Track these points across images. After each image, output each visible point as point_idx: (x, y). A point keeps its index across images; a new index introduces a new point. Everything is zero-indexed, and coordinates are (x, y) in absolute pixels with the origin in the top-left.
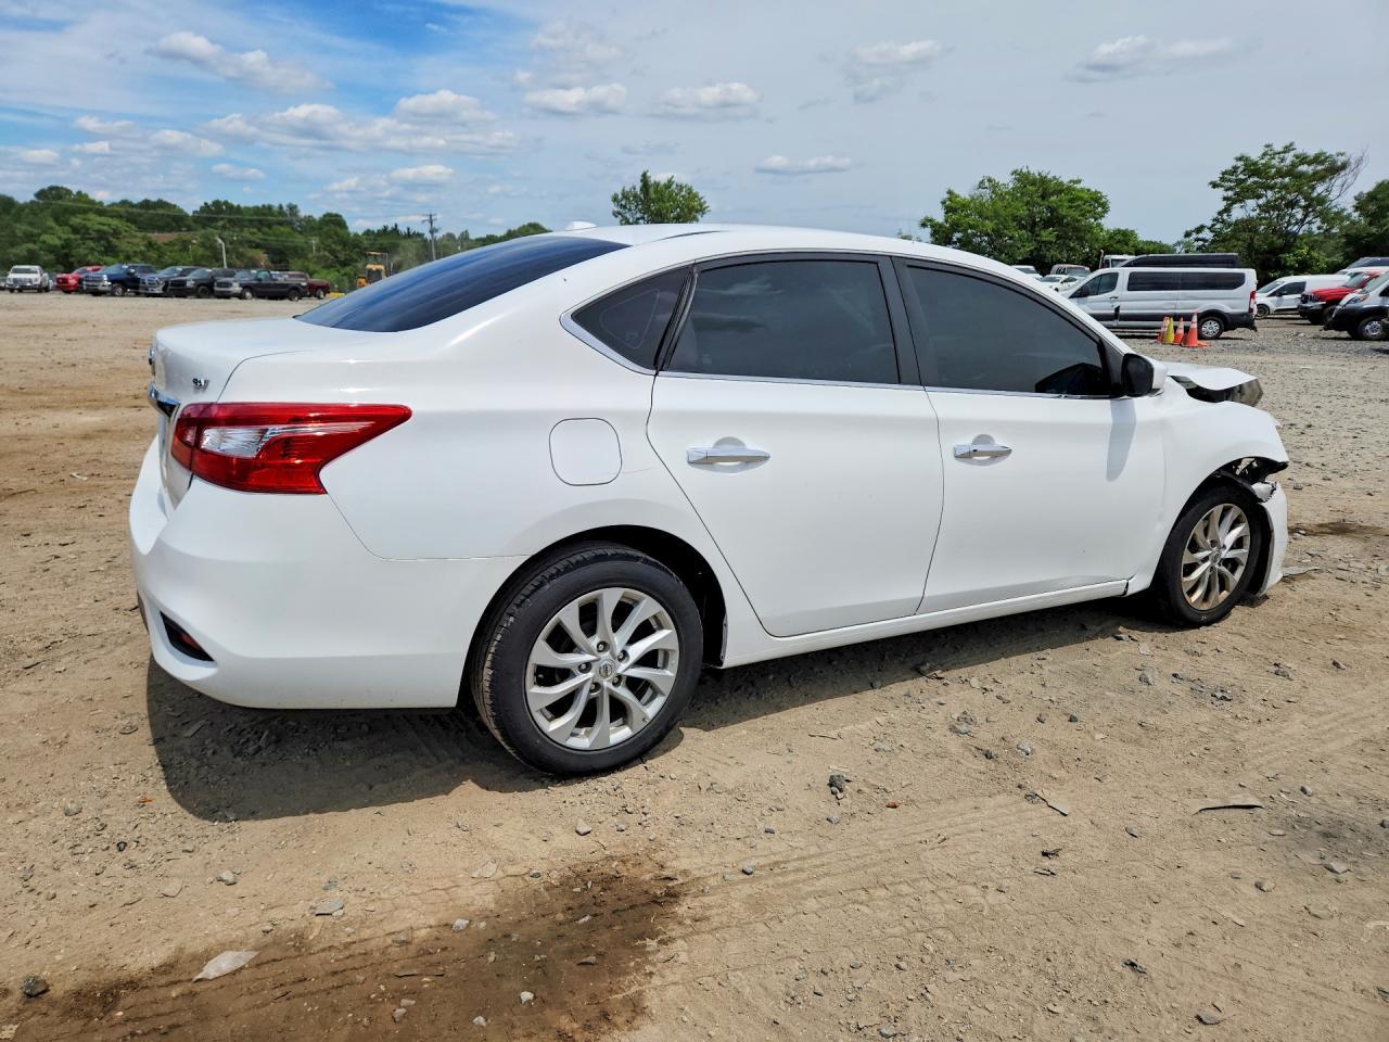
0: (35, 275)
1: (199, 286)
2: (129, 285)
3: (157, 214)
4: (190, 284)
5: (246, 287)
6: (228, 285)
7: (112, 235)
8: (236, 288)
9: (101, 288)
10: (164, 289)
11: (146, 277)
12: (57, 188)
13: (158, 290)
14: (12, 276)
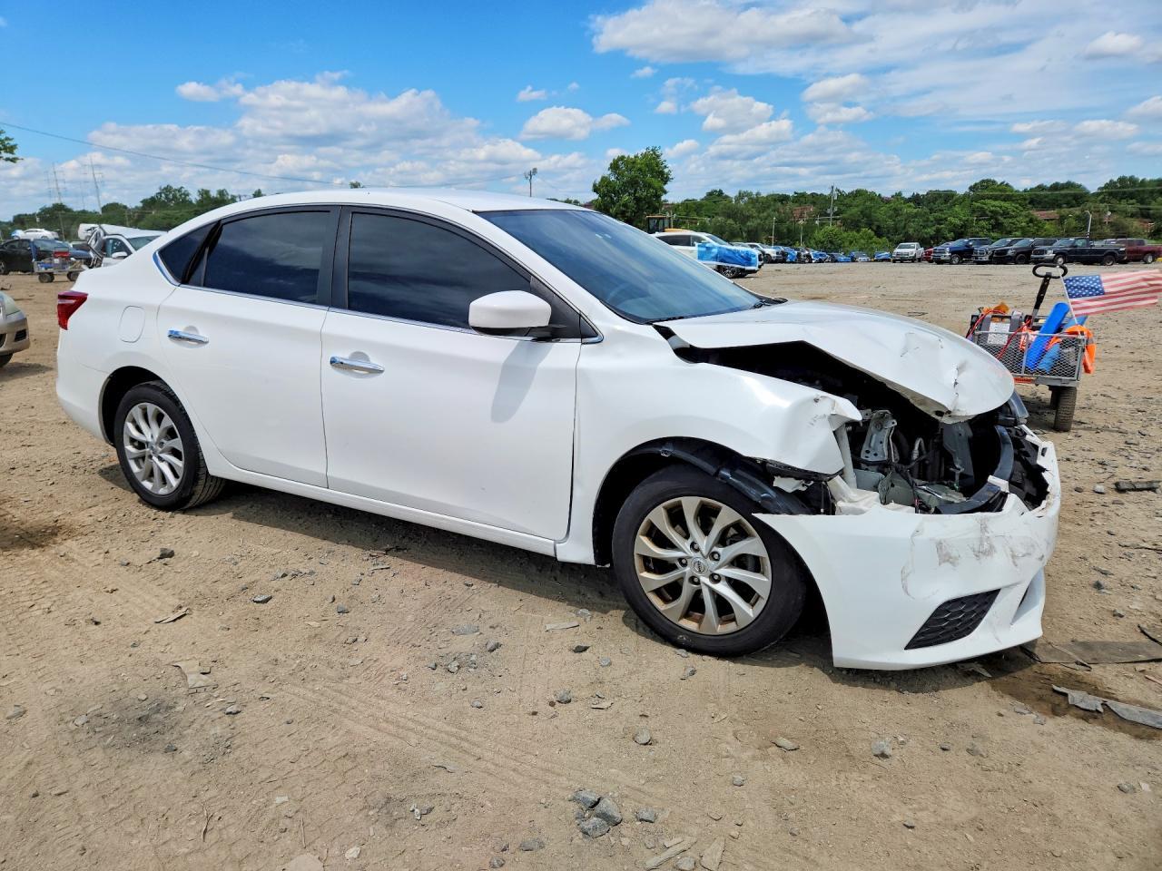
0: (913, 249)
1: (1018, 254)
2: (965, 256)
3: (1062, 195)
4: (1010, 253)
5: (1058, 254)
6: (1043, 252)
7: (1002, 215)
8: (1050, 255)
9: (942, 258)
10: (991, 257)
11: (978, 249)
12: (988, 181)
13: (986, 258)
14: (897, 250)
